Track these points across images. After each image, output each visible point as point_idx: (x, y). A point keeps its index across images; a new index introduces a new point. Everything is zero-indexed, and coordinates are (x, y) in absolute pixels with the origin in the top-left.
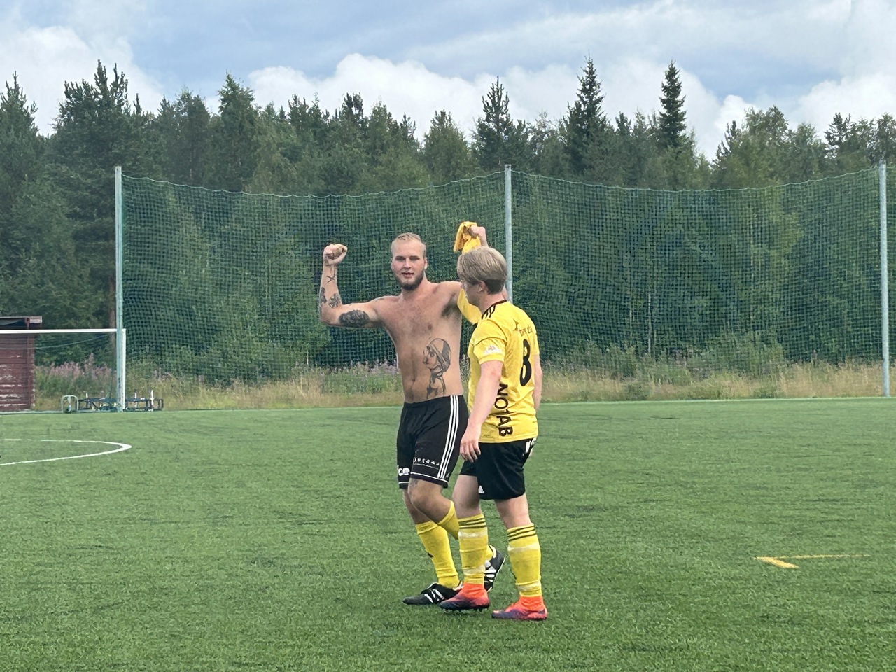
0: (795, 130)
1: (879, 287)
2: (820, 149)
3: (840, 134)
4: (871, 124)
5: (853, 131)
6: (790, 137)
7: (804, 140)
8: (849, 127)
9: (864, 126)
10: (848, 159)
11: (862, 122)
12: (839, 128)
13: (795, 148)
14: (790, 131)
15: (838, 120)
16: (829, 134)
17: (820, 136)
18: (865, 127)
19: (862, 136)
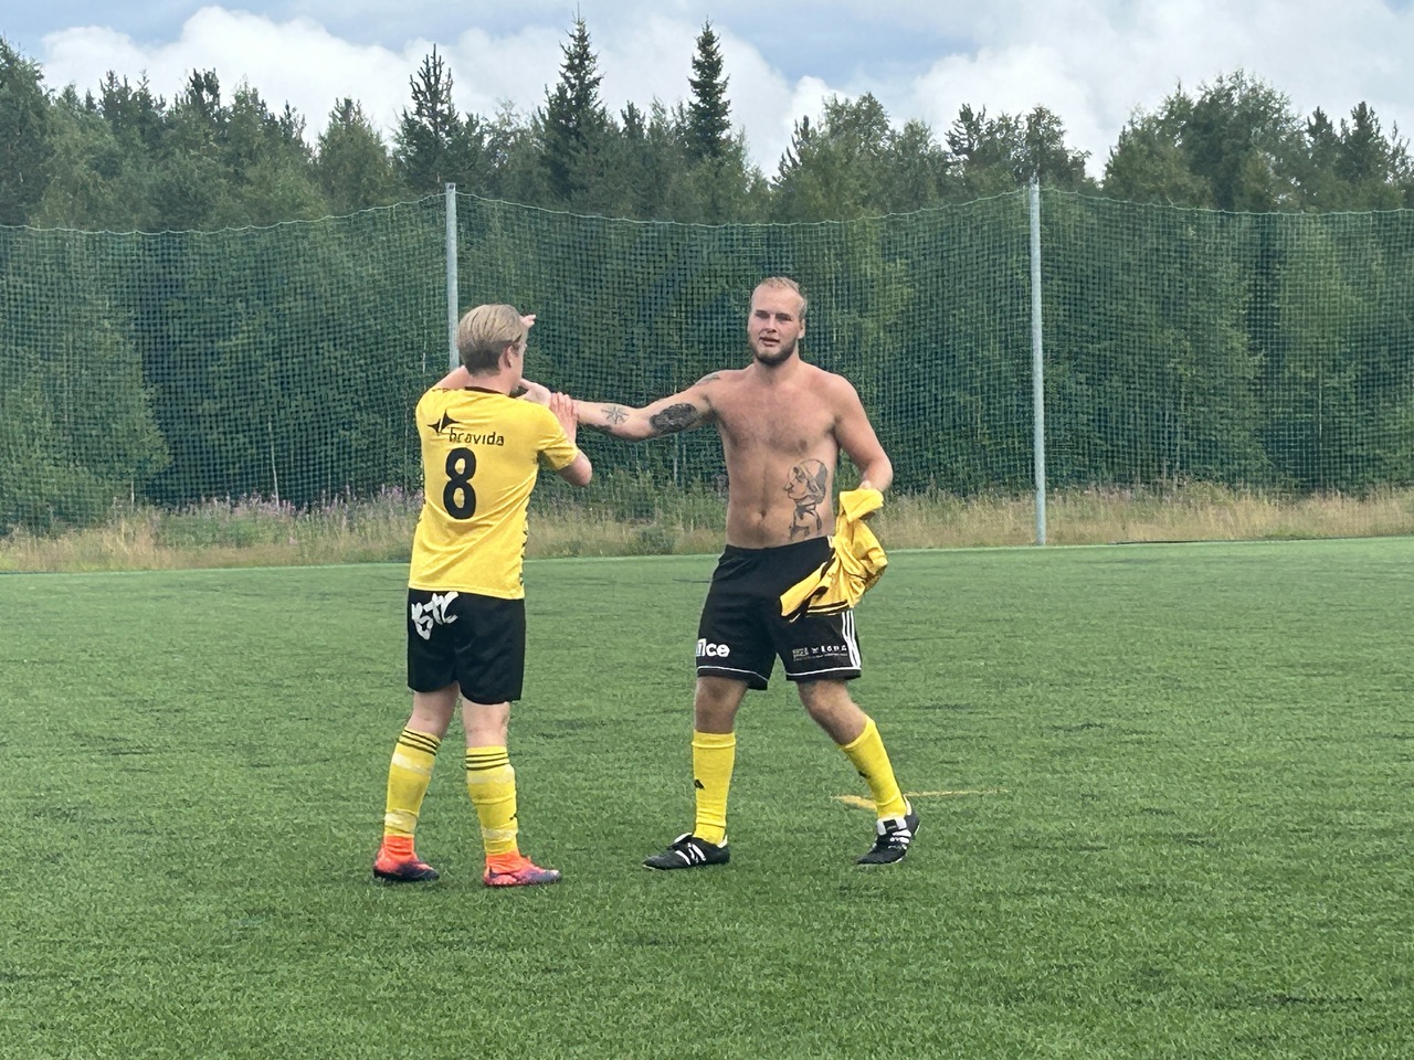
0: (900, 130)
1: (1030, 376)
2: (939, 160)
3: (970, 136)
4: (1016, 122)
5: (990, 132)
6: (893, 141)
7: (914, 147)
8: (984, 128)
9: (1006, 124)
10: (982, 176)
11: (1003, 119)
12: (968, 128)
13: (900, 159)
14: (893, 132)
15: (966, 115)
16: (953, 137)
17: (939, 141)
18: (1008, 126)
19: (1003, 140)
